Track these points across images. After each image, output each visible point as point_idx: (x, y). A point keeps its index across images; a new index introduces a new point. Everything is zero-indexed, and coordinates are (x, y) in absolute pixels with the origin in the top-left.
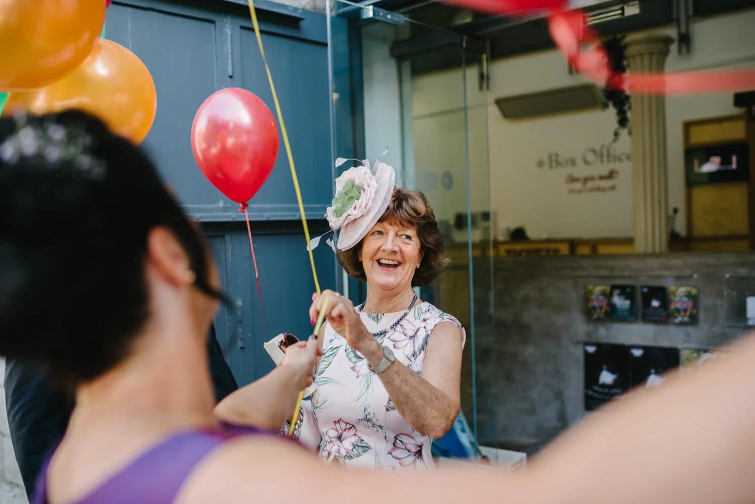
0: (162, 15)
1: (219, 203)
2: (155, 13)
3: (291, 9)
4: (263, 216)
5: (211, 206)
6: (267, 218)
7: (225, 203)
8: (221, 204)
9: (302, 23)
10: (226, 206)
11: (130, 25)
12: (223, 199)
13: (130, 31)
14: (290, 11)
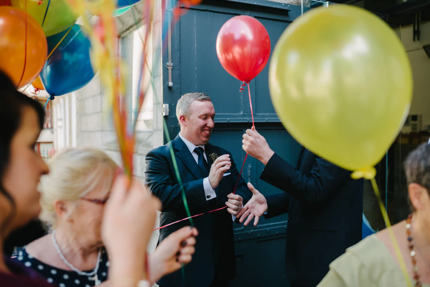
0: (212, 13)
1: (241, 112)
2: (208, 12)
3: (283, 5)
4: (265, 120)
5: (236, 114)
6: (267, 121)
7: (243, 113)
8: (242, 113)
9: (289, 13)
10: (244, 114)
11: (195, 20)
12: (242, 111)
13: (195, 23)
14: (283, 6)
